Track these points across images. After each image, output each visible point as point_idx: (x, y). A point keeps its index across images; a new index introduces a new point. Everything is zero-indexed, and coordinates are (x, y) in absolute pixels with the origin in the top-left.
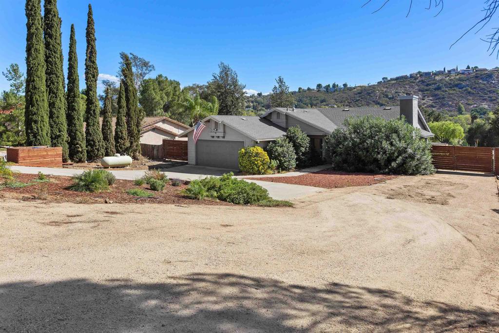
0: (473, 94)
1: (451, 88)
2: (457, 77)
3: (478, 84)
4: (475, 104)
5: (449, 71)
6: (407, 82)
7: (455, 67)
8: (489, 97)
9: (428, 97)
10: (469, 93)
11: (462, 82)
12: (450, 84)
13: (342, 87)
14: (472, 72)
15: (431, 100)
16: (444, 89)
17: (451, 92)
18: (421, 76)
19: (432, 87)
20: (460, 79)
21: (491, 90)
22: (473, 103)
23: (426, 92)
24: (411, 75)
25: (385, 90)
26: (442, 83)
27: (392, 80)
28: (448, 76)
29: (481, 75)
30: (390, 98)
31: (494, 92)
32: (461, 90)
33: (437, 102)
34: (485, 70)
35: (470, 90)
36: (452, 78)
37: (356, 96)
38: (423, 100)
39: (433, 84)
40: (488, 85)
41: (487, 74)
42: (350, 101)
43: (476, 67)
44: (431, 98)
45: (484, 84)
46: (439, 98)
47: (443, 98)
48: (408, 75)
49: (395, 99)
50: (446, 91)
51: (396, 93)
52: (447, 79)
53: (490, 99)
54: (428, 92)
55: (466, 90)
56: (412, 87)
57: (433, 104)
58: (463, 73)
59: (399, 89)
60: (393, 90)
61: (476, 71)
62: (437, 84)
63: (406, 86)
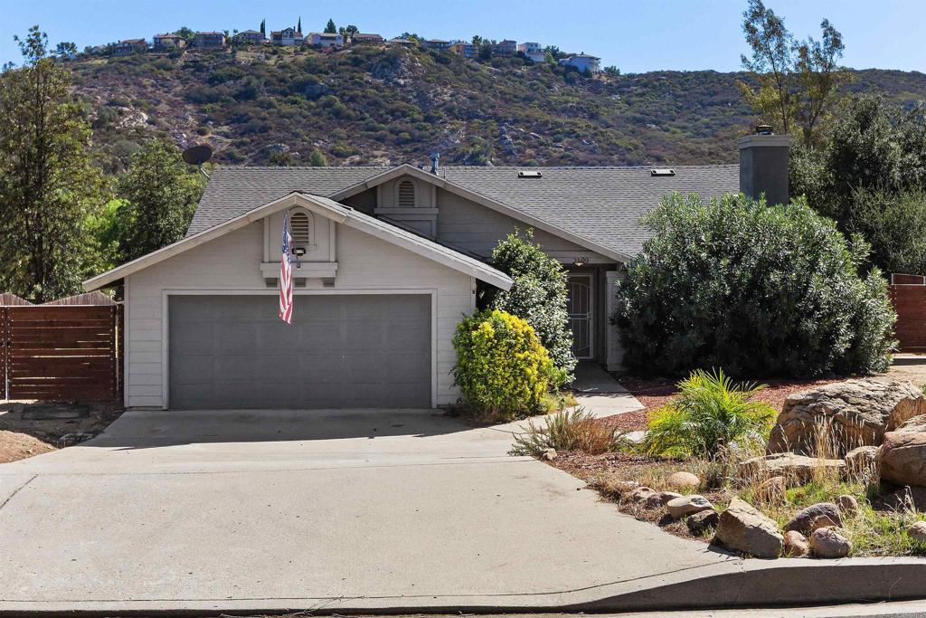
0: (349, 117)
1: (284, 94)
2: (302, 58)
3: (360, 85)
4: (354, 154)
5: (277, 37)
7: (293, 25)
8: (392, 132)
9: (217, 124)
10: (338, 114)
11: (315, 77)
12: (282, 80)
14: (341, 42)
15: (227, 136)
16: (265, 97)
17: (287, 109)
18: (191, 44)
19: (229, 88)
20: (310, 67)
21: (397, 110)
22: (350, 150)
23: (210, 105)
24: (158, 40)
26: (258, 77)
27: (91, 53)
28: (275, 53)
29: (369, 57)
31: (404, 115)
32: (313, 104)
33: (244, 144)
34: (377, 40)
35: (338, 104)
36: (287, 59)
38: (202, 133)
39: (230, 77)
40: (388, 92)
41: (383, 52)
43: (352, 29)
44: (225, 129)
45: (377, 88)
46: (251, 131)
47: (265, 129)
48: (149, 40)
49: (109, 128)
50: (270, 105)
52: (272, 62)
53: (394, 137)
54: (217, 106)
55: (329, 104)
56: (163, 84)
57: (235, 151)
58: (316, 47)
59: (122, 90)
60: (98, 93)
61: (354, 41)
62: (245, 80)
63: (146, 82)
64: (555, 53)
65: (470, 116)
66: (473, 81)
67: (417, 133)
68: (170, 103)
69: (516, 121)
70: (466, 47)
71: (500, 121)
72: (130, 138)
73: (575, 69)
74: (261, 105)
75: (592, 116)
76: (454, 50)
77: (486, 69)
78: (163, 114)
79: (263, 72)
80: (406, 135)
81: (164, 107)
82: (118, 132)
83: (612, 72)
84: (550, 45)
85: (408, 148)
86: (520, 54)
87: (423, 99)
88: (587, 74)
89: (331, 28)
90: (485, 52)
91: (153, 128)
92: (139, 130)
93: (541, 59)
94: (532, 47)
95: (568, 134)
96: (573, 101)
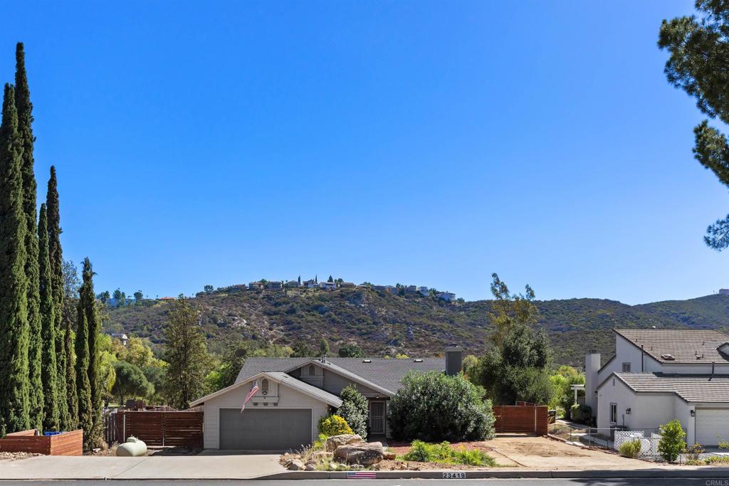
0: (338, 322)
1: (309, 311)
2: (317, 294)
3: (344, 307)
4: (340, 339)
5: (306, 284)
6: (245, 297)
7: (313, 278)
8: (358, 329)
9: (278, 325)
10: (333, 321)
11: (323, 303)
12: (308, 305)
13: (133, 298)
14: (335, 286)
15: (282, 331)
16: (300, 312)
17: (310, 318)
18: (266, 287)
19: (284, 308)
20: (321, 298)
21: (360, 319)
22: (338, 337)
23: (275, 316)
24: (251, 285)
25: (211, 308)
26: (297, 303)
27: (220, 291)
28: (305, 291)
29: (348, 293)
30: (220, 325)
31: (364, 321)
32: (322, 316)
33: (290, 335)
34: (352, 285)
35: (334, 316)
36: (310, 295)
37: (161, 317)
38: (271, 329)
39: (284, 303)
40: (356, 310)
41: (355, 291)
42: (151, 328)
43: (340, 280)
44: (282, 327)
45: (351, 308)
46: (293, 328)
47: (300, 328)
48: (247, 285)
49: (228, 327)
50: (302, 317)
51: (230, 315)
52: (303, 296)
53: (359, 331)
54: (278, 317)
55: (329, 316)
56: (253, 306)
57: (286, 337)
58: (324, 289)
59: (234, 309)
60: (223, 310)
61: (341, 286)
62: (291, 305)
63: (245, 305)
64: (435, 292)
65: (394, 322)
66: (396, 305)
67: (369, 330)
68: (257, 315)
69: (415, 324)
70: (394, 289)
71: (408, 324)
72: (238, 332)
73: (444, 299)
74: (298, 316)
75: (451, 322)
76: (387, 290)
77: (402, 299)
78: (254, 321)
79: (298, 301)
80: (365, 331)
81: (253, 317)
82: (233, 329)
83: (461, 301)
84: (432, 288)
85: (365, 337)
86: (418, 292)
87: (372, 313)
88: (449, 301)
90: (402, 291)
91: (249, 327)
92: (242, 328)
93: (428, 294)
94: (423, 289)
95: (439, 331)
96: (442, 315)
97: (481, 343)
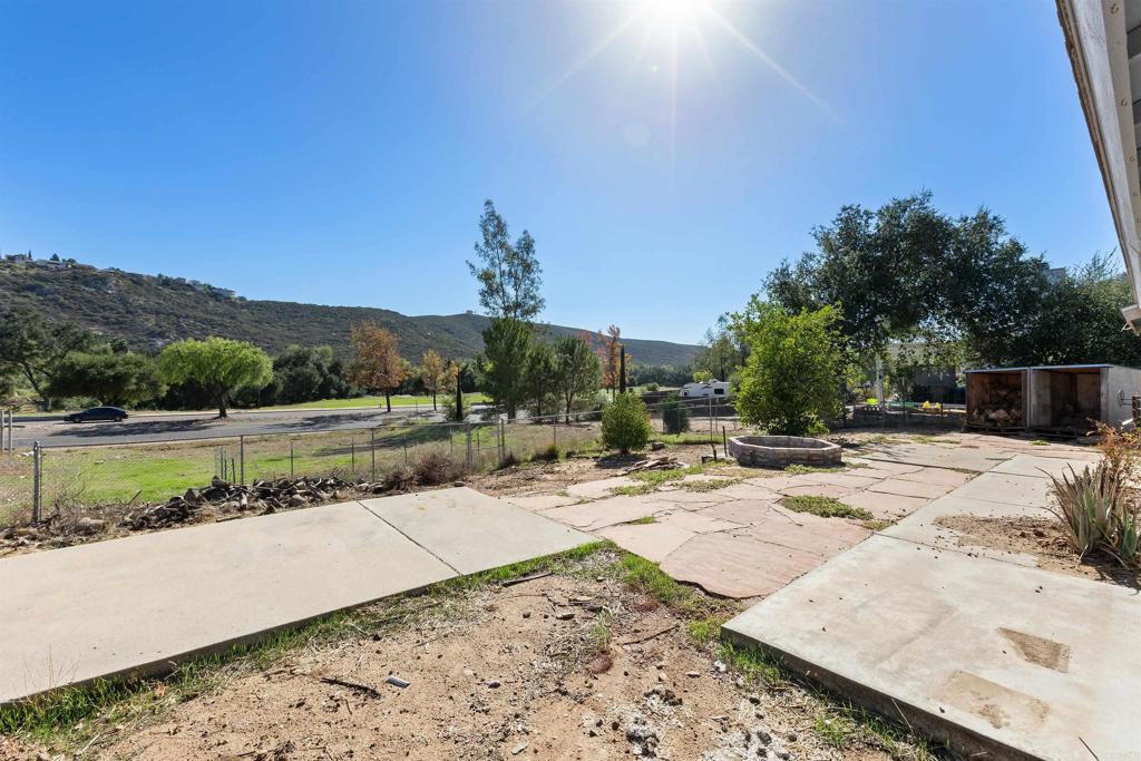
0: (70, 308)
1: (17, 291)
2: (32, 272)
3: (78, 291)
5: (11, 258)
7: (25, 253)
8: (103, 318)
10: (61, 305)
11: (43, 284)
12: (15, 283)
14: (63, 267)
20: (37, 277)
21: (106, 306)
28: (9, 267)
29: (85, 276)
31: (112, 310)
32: (41, 298)
34: (91, 268)
35: (62, 300)
36: (19, 271)
40: (99, 296)
41: (96, 275)
43: (72, 261)
45: (92, 293)
52: (6, 272)
53: (104, 320)
55: (54, 299)
58: (43, 267)
61: (74, 267)
64: (209, 287)
65: (158, 313)
66: (158, 295)
67: (121, 319)
69: (187, 317)
70: (154, 278)
71: (178, 316)
73: (221, 295)
75: (233, 318)
76: (145, 279)
77: (167, 290)
80: (114, 320)
83: (242, 299)
84: (207, 283)
85: (115, 327)
86: (189, 285)
87: (124, 302)
88: (228, 298)
89: (55, 258)
90: (166, 282)
93: (202, 289)
94: (195, 283)
95: (220, 325)
96: (220, 311)
97: (271, 339)
